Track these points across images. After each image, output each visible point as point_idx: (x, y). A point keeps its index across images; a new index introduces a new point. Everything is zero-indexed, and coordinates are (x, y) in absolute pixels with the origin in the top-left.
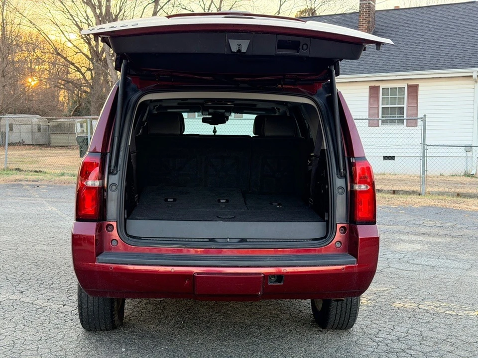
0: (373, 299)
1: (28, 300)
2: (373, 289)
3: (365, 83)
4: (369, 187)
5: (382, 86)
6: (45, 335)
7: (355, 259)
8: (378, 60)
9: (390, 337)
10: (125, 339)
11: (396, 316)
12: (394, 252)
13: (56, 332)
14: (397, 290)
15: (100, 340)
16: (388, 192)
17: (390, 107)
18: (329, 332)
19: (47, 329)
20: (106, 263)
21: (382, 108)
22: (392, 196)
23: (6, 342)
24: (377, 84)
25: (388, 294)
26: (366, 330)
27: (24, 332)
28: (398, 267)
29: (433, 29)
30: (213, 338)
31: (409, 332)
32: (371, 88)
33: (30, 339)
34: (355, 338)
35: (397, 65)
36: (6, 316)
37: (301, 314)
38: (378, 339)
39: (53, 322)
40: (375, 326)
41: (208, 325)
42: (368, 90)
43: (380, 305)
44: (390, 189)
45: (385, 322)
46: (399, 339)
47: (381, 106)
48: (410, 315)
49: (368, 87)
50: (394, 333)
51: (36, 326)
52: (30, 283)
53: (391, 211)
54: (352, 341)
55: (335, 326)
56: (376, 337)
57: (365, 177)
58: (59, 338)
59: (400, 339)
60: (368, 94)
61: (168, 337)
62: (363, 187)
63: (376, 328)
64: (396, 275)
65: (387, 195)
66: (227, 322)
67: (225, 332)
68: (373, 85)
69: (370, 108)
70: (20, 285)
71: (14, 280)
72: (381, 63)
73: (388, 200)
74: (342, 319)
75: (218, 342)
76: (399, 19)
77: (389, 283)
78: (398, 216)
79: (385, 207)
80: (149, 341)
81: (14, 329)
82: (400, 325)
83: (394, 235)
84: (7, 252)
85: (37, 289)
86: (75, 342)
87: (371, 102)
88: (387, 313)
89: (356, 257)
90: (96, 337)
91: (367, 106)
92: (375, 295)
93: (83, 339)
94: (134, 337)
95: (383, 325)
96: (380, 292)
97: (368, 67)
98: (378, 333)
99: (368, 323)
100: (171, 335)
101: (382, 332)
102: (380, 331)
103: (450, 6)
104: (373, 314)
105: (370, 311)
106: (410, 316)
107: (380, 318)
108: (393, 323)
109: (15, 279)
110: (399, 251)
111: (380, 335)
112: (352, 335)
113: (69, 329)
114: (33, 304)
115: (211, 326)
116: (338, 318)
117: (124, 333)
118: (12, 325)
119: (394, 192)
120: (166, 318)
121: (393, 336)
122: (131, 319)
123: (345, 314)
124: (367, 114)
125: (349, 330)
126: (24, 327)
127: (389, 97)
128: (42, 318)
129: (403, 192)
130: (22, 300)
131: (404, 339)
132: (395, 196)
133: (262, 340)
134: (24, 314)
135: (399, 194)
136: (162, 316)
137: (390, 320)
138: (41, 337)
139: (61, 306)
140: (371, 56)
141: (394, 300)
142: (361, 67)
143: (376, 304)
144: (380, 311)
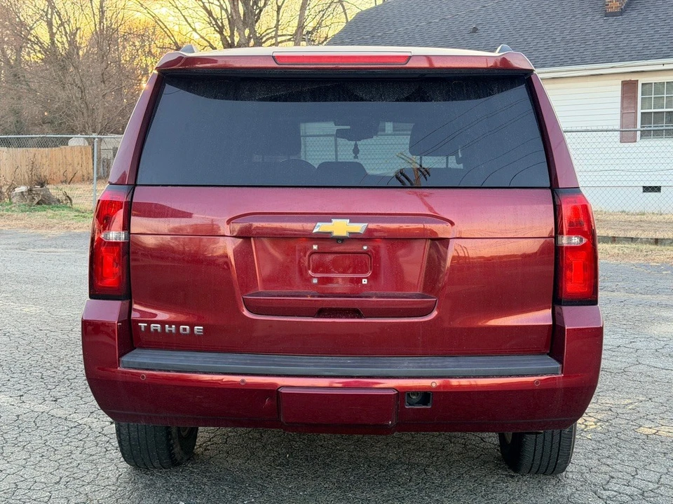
0: (605, 419)
1: (60, 413)
2: (608, 402)
3: (616, 77)
4: (585, 241)
5: (642, 80)
6: (67, 474)
7: (559, 366)
8: (636, 40)
9: (628, 490)
10: (191, 483)
11: (642, 451)
12: (649, 338)
13: (86, 469)
14: (648, 404)
15: (150, 486)
16: (648, 241)
17: (655, 113)
18: (525, 478)
19: (75, 464)
20: (135, 369)
21: (642, 113)
22: (653, 247)
23: (4, 486)
24: (633, 78)
25: (631, 411)
26: (588, 476)
27: (38, 469)
28: (653, 364)
30: (331, 486)
31: (662, 480)
32: (624, 84)
33: (43, 480)
34: (569, 491)
35: (665, 48)
36: (20, 439)
37: (482, 445)
38: (608, 493)
39: (87, 451)
40: (604, 468)
41: (328, 461)
42: (619, 87)
43: (617, 430)
44: (650, 236)
45: (623, 461)
46: (642, 495)
47: (640, 111)
48: (667, 449)
49: (620, 83)
50: (636, 482)
51: (59, 457)
52: (73, 385)
53: (649, 271)
54: (562, 496)
55: (534, 470)
56: (605, 490)
57: (579, 223)
58: (88, 479)
59: (646, 494)
60: (619, 94)
61: (259, 482)
62: (575, 240)
63: (606, 473)
64: (648, 378)
65: (644, 247)
66: (359, 457)
67: (351, 476)
68: (628, 79)
69: (622, 114)
70: (58, 388)
71: (51, 380)
72: (641, 45)
73: (646, 253)
74: (546, 459)
75: (338, 493)
77: (636, 391)
78: (661, 279)
79: (641, 265)
80: (226, 488)
81: (24, 462)
82: (647, 467)
83: (652, 310)
84: (56, 334)
85: (81, 395)
86: (110, 487)
87: (625, 105)
88: (628, 445)
89: (560, 361)
90: (146, 479)
91: (619, 111)
92: (610, 413)
93: (125, 482)
94: (205, 480)
95: (618, 467)
96: (618, 406)
97: (620, 52)
98: (608, 482)
99: (594, 463)
100: (264, 478)
101: (615, 481)
102: (613, 478)
104: (603, 446)
105: (599, 442)
106: (666, 451)
107: (614, 454)
108: (636, 464)
109: (54, 377)
110: (656, 337)
111: (612, 485)
112: (564, 485)
113: (108, 465)
114: (66, 419)
115: (332, 464)
116: (538, 456)
117: (192, 472)
118: (24, 455)
119: (657, 241)
120: (264, 447)
121: (633, 488)
122: (209, 448)
123: (551, 451)
124: (618, 122)
125: (559, 475)
126: (41, 458)
127: (653, 96)
128: (73, 444)
129: (670, 241)
130: (52, 412)
131: (652, 494)
132: (658, 247)
133: (410, 490)
134: (47, 438)
135: (665, 245)
136: (258, 444)
137: (631, 458)
138: (61, 478)
139: (107, 423)
140: (624, 36)
141: (641, 422)
142: (610, 52)
143: (610, 429)
144: (616, 440)
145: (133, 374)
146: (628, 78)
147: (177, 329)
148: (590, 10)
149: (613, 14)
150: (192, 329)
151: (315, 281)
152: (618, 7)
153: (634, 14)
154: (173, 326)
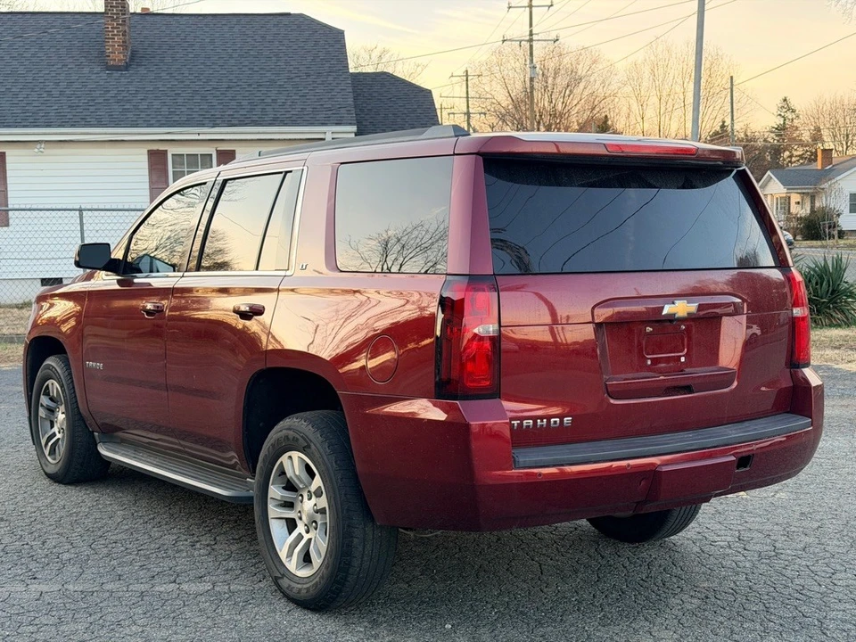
3: (141, 145)
5: (172, 150)
7: (810, 419)
8: (157, 103)
20: (530, 468)
24: (162, 147)
29: (235, 55)
32: (151, 153)
35: (194, 115)
42: (145, 158)
49: (146, 152)
60: (146, 165)
69: (152, 189)
72: (165, 109)
76: (168, 32)
89: (809, 416)
91: (147, 186)
97: (143, 115)
103: (250, 17)
124: (148, 199)
127: (186, 170)
145: (527, 474)
146: (155, 147)
147: (549, 422)
148: (83, 60)
149: (117, 68)
150: (562, 421)
151: (649, 362)
152: (122, 60)
153: (142, 70)
154: (545, 420)
